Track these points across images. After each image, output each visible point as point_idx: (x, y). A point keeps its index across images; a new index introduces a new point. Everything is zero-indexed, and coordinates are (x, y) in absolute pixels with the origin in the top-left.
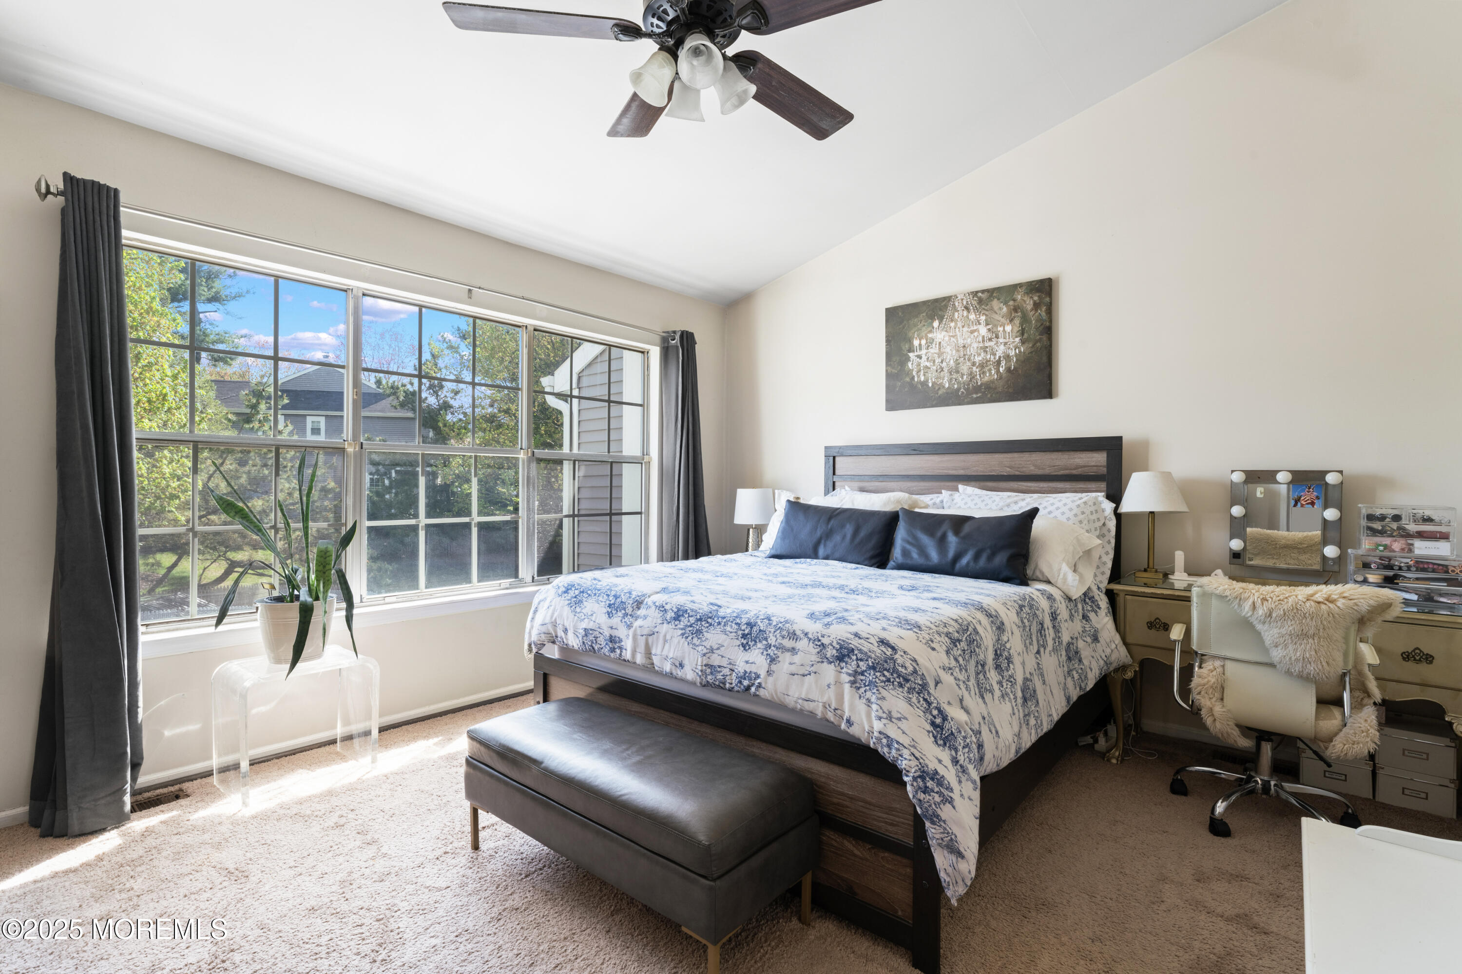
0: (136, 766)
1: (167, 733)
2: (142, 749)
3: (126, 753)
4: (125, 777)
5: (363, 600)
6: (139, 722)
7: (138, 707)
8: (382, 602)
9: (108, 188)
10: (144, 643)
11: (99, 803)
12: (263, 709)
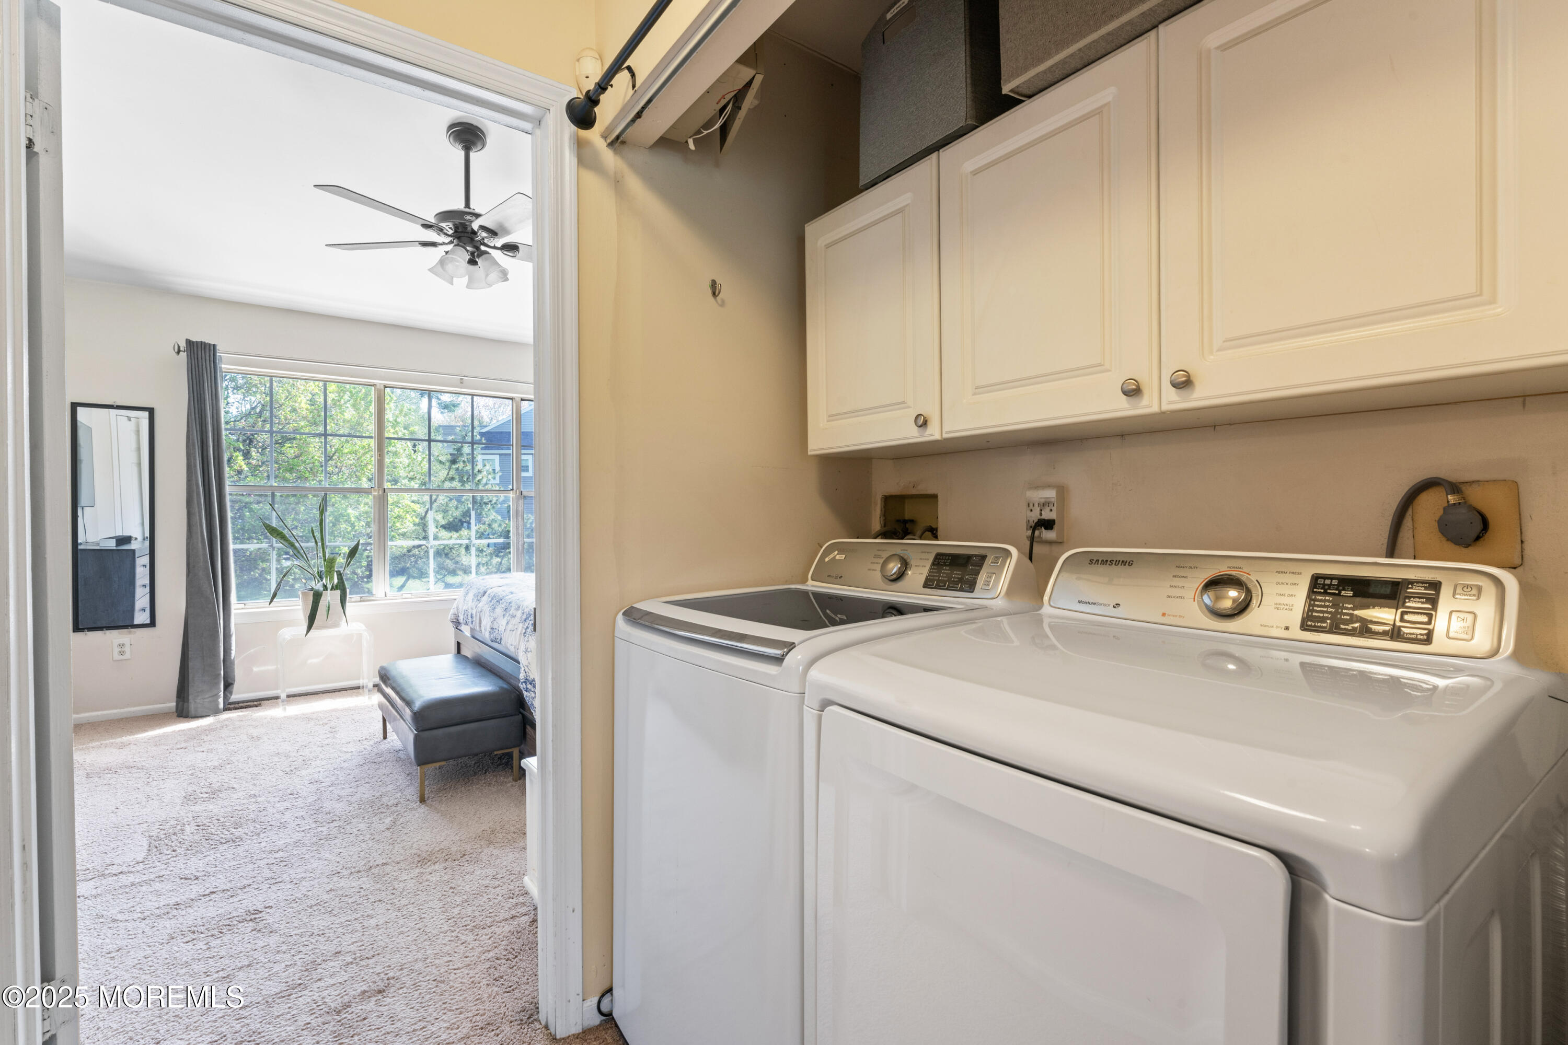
0: (228, 685)
1: (255, 669)
2: (234, 676)
3: (220, 674)
4: (219, 688)
5: (387, 595)
6: (232, 658)
7: (231, 650)
8: (401, 597)
9: (210, 345)
10: (236, 614)
11: (205, 700)
12: (315, 661)
